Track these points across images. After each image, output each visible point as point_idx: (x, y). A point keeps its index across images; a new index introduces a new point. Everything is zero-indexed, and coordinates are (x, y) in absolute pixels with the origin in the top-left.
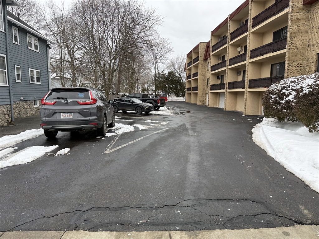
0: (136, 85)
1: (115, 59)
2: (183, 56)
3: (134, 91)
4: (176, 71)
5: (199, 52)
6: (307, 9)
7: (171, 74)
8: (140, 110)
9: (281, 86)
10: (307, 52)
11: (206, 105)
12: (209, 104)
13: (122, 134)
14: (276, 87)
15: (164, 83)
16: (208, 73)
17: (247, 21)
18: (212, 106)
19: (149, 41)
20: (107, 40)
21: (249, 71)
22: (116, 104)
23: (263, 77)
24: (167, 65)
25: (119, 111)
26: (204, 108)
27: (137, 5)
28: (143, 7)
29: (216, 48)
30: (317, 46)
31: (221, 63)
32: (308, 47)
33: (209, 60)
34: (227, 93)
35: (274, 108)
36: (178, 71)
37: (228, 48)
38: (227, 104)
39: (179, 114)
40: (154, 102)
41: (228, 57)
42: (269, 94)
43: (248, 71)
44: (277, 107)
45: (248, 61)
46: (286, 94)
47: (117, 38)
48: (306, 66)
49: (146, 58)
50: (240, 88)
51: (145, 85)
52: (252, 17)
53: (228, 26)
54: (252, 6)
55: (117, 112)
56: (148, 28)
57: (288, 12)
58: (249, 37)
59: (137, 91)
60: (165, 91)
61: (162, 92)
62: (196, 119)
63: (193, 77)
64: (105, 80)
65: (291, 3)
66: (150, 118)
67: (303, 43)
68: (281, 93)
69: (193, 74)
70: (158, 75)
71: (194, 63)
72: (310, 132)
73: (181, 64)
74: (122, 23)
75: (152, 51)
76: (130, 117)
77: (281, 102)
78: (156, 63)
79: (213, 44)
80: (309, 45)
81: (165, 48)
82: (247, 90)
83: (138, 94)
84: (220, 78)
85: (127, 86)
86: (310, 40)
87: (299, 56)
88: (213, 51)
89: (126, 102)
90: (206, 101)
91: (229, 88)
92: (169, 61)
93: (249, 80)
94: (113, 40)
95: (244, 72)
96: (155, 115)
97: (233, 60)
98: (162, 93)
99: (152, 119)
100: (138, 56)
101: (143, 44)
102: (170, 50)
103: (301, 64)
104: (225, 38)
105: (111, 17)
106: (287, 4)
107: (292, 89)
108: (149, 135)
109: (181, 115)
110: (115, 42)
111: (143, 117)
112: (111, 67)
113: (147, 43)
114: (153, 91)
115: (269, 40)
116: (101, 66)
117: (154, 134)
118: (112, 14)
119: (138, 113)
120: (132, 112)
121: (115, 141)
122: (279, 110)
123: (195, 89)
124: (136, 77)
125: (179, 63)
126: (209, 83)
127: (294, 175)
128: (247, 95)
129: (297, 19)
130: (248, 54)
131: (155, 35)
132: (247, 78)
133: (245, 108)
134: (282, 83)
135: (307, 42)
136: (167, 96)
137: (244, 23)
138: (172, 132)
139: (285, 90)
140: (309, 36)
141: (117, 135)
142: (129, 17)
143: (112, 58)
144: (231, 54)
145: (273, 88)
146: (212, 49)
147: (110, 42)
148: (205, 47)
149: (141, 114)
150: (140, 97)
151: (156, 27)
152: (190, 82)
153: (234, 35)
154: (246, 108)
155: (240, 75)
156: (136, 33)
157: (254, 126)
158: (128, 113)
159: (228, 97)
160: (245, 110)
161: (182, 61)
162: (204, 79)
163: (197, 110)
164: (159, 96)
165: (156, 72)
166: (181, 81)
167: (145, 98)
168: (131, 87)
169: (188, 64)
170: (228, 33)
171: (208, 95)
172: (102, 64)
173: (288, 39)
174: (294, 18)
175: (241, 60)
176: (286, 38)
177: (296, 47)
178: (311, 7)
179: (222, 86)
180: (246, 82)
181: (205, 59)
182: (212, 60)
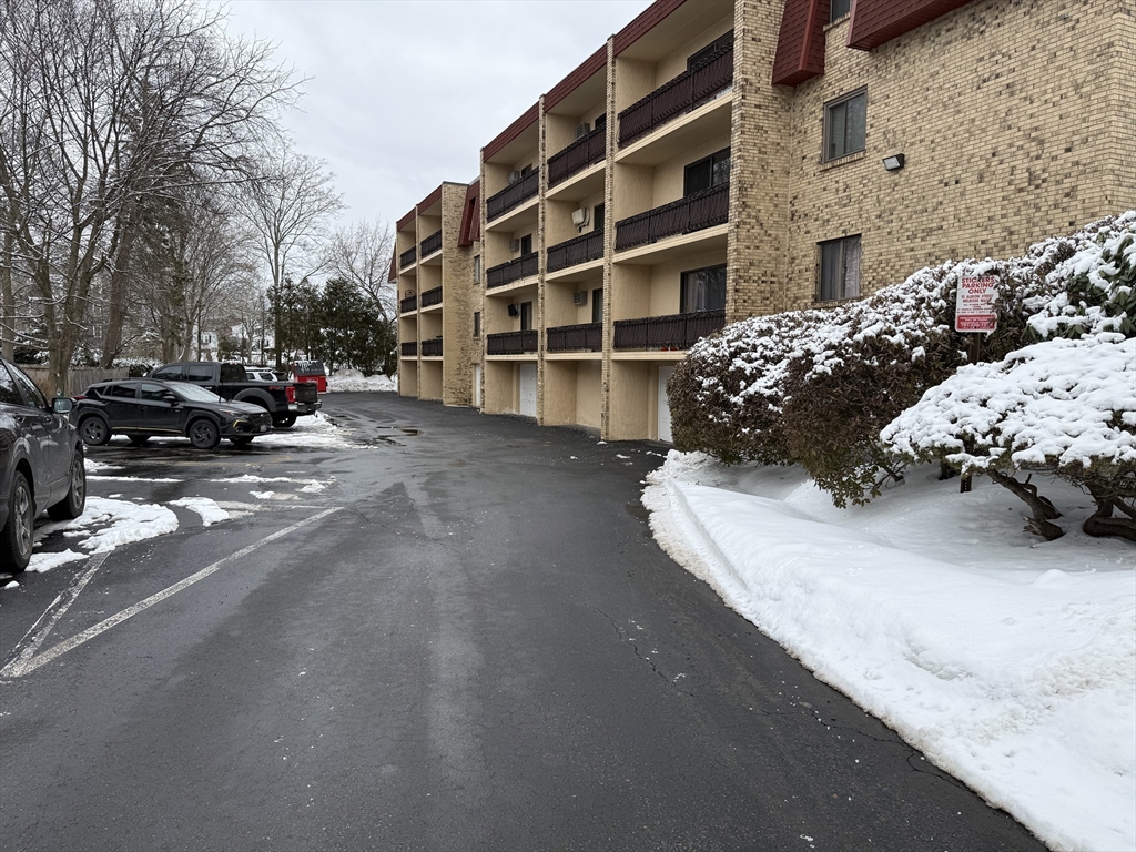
0: (196, 328)
1: (97, 221)
2: (383, 225)
3: (187, 352)
4: (357, 281)
5: (443, 219)
6: (784, 100)
7: (338, 289)
8: (211, 433)
9: (729, 347)
10: (788, 235)
11: (473, 404)
12: (483, 404)
13: (112, 554)
14: (714, 350)
15: (310, 321)
16: (475, 291)
17: (602, 121)
18: (497, 411)
19: (246, 159)
20: (61, 145)
21: (613, 293)
22: (101, 407)
23: (660, 315)
24: (323, 256)
25: (113, 437)
26: (466, 416)
27: (195, 22)
28: (219, 31)
29: (502, 206)
30: (816, 220)
31: (521, 260)
32: (792, 219)
33: (477, 249)
34: (545, 364)
35: (712, 420)
36: (367, 282)
37: (540, 210)
38: (547, 403)
39: (375, 443)
40: (269, 398)
41: (543, 240)
42: (693, 372)
43: (610, 294)
44: (722, 418)
45: (610, 259)
46: (748, 372)
47: (107, 142)
48: (786, 280)
49: (234, 225)
50: (585, 347)
51: (234, 328)
52: (618, 110)
53: (541, 133)
54: (617, 72)
55: (107, 440)
56: (244, 114)
57: (731, 102)
58: (611, 176)
59: (199, 352)
60: (318, 354)
61: (303, 357)
62: (445, 461)
63: (424, 306)
64: (50, 308)
65: (737, 76)
66: (256, 466)
67: (776, 206)
68: (732, 368)
69: (423, 295)
70: (285, 291)
71: (423, 255)
72: (837, 504)
73: (376, 255)
74: (129, 83)
75: (261, 197)
76: (162, 462)
77: (733, 399)
78: (277, 246)
79: (488, 191)
80: (793, 215)
81: (312, 193)
82: (607, 355)
83: (204, 364)
84: (520, 310)
85: (152, 331)
86: (795, 198)
87: (767, 249)
88: (490, 218)
89: (144, 398)
90: (473, 391)
91: (551, 349)
92: (328, 242)
93: (616, 322)
94: (90, 148)
95: (598, 294)
96: (277, 449)
97: (561, 254)
98: (304, 360)
99: (263, 469)
100: (201, 217)
101: (220, 171)
102: (334, 203)
103: (773, 276)
104: (530, 174)
105: (80, 54)
106: (727, 78)
107: (763, 357)
108: (245, 551)
109: (384, 448)
110: (99, 152)
111: (223, 463)
112: (81, 254)
113: (240, 170)
114: (267, 351)
115: (672, 190)
116: (31, 249)
117: (270, 542)
118: (83, 41)
119: (199, 445)
120: (173, 438)
121: (75, 595)
122: (726, 428)
123: (434, 346)
124: (192, 297)
125: (368, 251)
126: (481, 327)
127: (849, 699)
128: (611, 372)
129: (758, 128)
130: (609, 236)
131: (271, 141)
132: (609, 314)
133: (606, 417)
134: (730, 337)
135: (789, 206)
136: (327, 370)
137: (593, 128)
138: (352, 526)
139: (743, 359)
140: (795, 185)
141: (85, 561)
142: (158, 62)
143: (83, 216)
144: (550, 232)
145: (704, 353)
146: (486, 209)
147: (73, 151)
148: (462, 202)
149: (215, 449)
150: (210, 378)
151: (271, 111)
152: (412, 321)
153: (562, 166)
154: (608, 417)
155: (585, 303)
156: (191, 126)
157: (642, 482)
158: (154, 443)
159: (548, 378)
160: (607, 424)
161: (381, 246)
162: (462, 314)
163: (445, 426)
164: (294, 371)
165: (276, 278)
166: (381, 318)
167: (230, 382)
168: (172, 335)
169: (402, 256)
170: (541, 158)
171: (478, 372)
172: (37, 239)
173: (733, 191)
174: (750, 124)
175: (585, 255)
176: (728, 188)
177: (756, 218)
178: (794, 94)
179: (526, 340)
180: (605, 327)
181: (466, 245)
182: (487, 248)
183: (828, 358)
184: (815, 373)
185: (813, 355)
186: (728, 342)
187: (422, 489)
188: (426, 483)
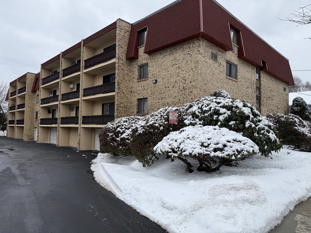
2: (4, 83)
5: (27, 83)
6: (129, 63)
9: (116, 125)
10: (130, 96)
11: (34, 140)
12: (38, 140)
14: (112, 126)
16: (37, 105)
17: (79, 61)
18: (43, 142)
23: (96, 115)
26: (32, 144)
29: (47, 81)
30: (137, 93)
31: (53, 97)
33: (38, 92)
34: (60, 128)
35: (112, 145)
37: (60, 83)
38: (60, 140)
41: (60, 92)
42: (106, 131)
43: (81, 108)
44: (114, 144)
45: (81, 98)
46: (121, 132)
48: (130, 107)
50: (73, 123)
52: (84, 59)
53: (61, 62)
54: (84, 49)
57: (115, 62)
58: (82, 76)
62: (24, 159)
63: (18, 109)
65: (117, 55)
67: (127, 89)
68: (117, 131)
69: (18, 105)
71: (19, 93)
72: (144, 166)
77: (117, 139)
79: (43, 76)
80: (131, 92)
82: (80, 125)
84: (52, 112)
86: (132, 87)
87: (125, 99)
88: (43, 84)
90: (34, 136)
91: (62, 123)
93: (83, 117)
95: (77, 108)
97: (66, 96)
103: (126, 106)
104: (57, 73)
106: (114, 56)
107: (125, 128)
109: (2, 155)
115: (99, 82)
122: (115, 147)
123: (21, 122)
126: (38, 116)
128: (81, 130)
129: (122, 69)
130: (81, 92)
132: (81, 114)
133: (79, 144)
134: (116, 122)
135: (130, 89)
137: (76, 63)
139: (120, 128)
140: (131, 84)
144: (63, 90)
145: (109, 126)
146: (42, 81)
148: (33, 79)
152: (13, 114)
153: (66, 72)
154: (80, 144)
155: (73, 110)
157: (91, 163)
159: (61, 133)
160: (79, 146)
161: (3, 89)
162: (32, 112)
166: (1, 112)
169: (11, 93)
170: (60, 69)
171: (36, 130)
173: (116, 84)
174: (120, 68)
175: (74, 97)
176: (115, 83)
177: (122, 91)
178: (131, 62)
179: (54, 120)
180: (80, 118)
181: (34, 91)
182: (42, 93)
183: (141, 129)
184: (138, 133)
185: (138, 128)
186: (116, 124)
187: (17, 169)
188: (18, 167)
